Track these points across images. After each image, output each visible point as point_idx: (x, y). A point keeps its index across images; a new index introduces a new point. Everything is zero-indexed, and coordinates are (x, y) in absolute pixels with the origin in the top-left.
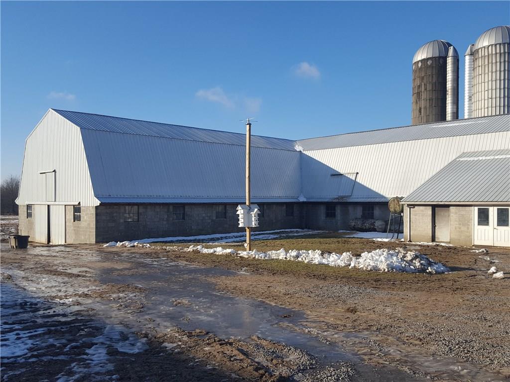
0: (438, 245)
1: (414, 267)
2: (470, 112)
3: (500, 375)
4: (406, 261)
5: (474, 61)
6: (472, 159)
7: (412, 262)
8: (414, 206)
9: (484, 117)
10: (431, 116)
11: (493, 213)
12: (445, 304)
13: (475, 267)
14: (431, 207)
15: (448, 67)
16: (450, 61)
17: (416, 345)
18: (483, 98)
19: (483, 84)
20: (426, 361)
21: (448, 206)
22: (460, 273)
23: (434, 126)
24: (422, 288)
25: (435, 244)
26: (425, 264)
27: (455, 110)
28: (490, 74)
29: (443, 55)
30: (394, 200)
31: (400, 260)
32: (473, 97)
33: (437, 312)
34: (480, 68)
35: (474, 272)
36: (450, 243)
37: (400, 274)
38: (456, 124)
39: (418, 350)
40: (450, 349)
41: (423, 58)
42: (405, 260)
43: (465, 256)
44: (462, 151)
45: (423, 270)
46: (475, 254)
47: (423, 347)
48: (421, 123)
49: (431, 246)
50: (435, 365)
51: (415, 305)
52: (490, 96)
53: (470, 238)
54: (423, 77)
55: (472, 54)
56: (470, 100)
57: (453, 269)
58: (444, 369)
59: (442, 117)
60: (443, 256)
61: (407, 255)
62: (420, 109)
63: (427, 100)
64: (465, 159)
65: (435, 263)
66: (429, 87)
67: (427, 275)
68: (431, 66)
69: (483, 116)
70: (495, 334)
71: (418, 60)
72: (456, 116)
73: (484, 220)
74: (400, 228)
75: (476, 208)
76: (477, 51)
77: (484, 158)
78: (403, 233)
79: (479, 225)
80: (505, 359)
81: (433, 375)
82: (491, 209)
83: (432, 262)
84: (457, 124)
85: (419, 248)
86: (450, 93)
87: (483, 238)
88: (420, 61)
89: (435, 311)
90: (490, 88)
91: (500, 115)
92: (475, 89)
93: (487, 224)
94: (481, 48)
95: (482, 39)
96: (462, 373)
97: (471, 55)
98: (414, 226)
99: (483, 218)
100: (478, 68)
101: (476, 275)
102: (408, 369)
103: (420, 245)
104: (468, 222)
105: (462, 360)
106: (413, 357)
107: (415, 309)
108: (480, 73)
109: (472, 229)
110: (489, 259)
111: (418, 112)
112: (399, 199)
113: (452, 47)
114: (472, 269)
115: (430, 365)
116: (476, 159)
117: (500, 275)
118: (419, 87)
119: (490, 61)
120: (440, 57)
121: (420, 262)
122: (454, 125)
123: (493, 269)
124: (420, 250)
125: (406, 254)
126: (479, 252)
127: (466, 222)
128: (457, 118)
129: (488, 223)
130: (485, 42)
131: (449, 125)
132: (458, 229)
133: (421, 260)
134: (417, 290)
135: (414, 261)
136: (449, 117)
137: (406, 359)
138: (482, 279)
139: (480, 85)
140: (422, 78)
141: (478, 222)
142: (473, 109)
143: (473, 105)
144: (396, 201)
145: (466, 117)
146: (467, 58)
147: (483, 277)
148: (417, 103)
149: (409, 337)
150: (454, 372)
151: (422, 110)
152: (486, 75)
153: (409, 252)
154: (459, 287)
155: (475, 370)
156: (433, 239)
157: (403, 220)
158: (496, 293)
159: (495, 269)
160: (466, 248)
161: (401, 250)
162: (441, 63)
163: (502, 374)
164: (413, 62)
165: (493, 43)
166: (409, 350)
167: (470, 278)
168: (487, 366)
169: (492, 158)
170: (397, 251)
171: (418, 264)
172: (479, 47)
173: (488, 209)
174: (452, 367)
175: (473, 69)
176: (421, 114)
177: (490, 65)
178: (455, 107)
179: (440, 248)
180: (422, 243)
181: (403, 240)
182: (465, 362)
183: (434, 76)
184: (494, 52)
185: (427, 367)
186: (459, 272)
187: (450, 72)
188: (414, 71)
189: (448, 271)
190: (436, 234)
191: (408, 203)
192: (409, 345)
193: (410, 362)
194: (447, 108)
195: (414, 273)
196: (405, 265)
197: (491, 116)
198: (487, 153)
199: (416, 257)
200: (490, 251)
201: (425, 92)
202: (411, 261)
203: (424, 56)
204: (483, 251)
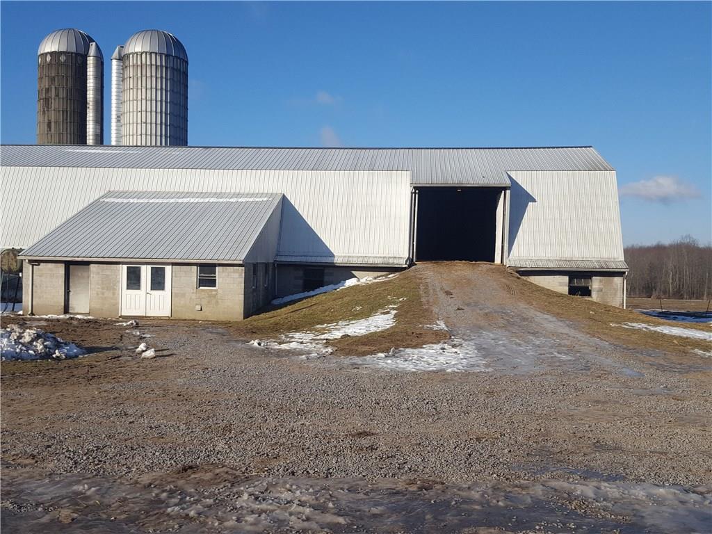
0: (72, 318)
1: (35, 352)
2: (119, 137)
3: (138, 485)
4: (23, 344)
5: (123, 68)
6: (120, 200)
7: (32, 345)
8: (39, 262)
9: (137, 146)
10: (65, 135)
11: (146, 273)
12: (73, 401)
13: (120, 345)
14: (63, 265)
15: (88, 70)
16: (91, 62)
17: (26, 466)
18: (135, 121)
19: (135, 102)
20: (39, 486)
21: (88, 263)
22: (101, 355)
23: (70, 150)
24: (43, 380)
25: (68, 316)
26: (52, 347)
27: (99, 131)
28: (144, 90)
29: (82, 51)
30: (8, 254)
31: (13, 343)
32: (122, 117)
33: (62, 412)
34: (131, 80)
35: (118, 353)
36: (89, 314)
37: (12, 363)
38: (99, 151)
39: (28, 472)
40: (76, 463)
41: (53, 50)
42: (21, 343)
43: (108, 331)
44: (107, 190)
45: (47, 355)
46: (122, 328)
47: (37, 466)
48: (50, 143)
49: (63, 319)
50: (52, 489)
51: (29, 407)
52: (144, 120)
53: (116, 306)
54: (54, 77)
55: (121, 59)
56: (118, 121)
57: (90, 350)
58: (64, 492)
59: (81, 139)
60: (78, 333)
61: (25, 334)
62: (49, 123)
63: (59, 111)
64: (112, 200)
65: (66, 344)
66: (62, 94)
67: (54, 362)
68: (65, 64)
69: (135, 144)
70: (136, 433)
71: (46, 51)
72: (100, 140)
73: (135, 282)
74: (18, 294)
75: (125, 267)
76: (128, 56)
77: (136, 201)
78: (22, 302)
79: (127, 289)
80: (146, 463)
81: (47, 505)
82: (143, 268)
83: (62, 343)
84: (101, 152)
85: (44, 323)
86: (91, 107)
87: (133, 306)
88: (48, 53)
89: (58, 412)
90: (144, 108)
91: (156, 146)
92: (126, 107)
93: (139, 288)
94: (133, 54)
95: (134, 41)
96: (89, 493)
97: (119, 59)
98: (39, 291)
99: (134, 280)
100: (128, 79)
101: (120, 356)
102: (11, 503)
103: (46, 320)
104: (115, 285)
105: (89, 476)
106: (20, 484)
107: (30, 413)
108: (131, 87)
109: (119, 294)
110: (138, 333)
111: (46, 128)
112: (15, 252)
113: (94, 44)
114: (116, 349)
115: (44, 491)
116: (125, 201)
117: (150, 353)
118: (48, 90)
119: (144, 73)
120: (77, 54)
121: (43, 343)
122: (97, 151)
123: (142, 346)
124: (47, 326)
125: (23, 333)
126: (127, 325)
127: (111, 286)
128: (102, 143)
129: (140, 286)
130: (137, 46)
131: (90, 151)
132: (100, 295)
133: (45, 340)
134: (35, 385)
135: (34, 343)
136: (90, 139)
137: (9, 488)
138: (129, 361)
139: (131, 102)
140: (53, 79)
141: (128, 285)
142: (122, 134)
143: (122, 129)
144: (11, 254)
145: (113, 143)
146: (114, 62)
147: (130, 358)
148: (44, 112)
149: (17, 455)
150: (77, 493)
151: (53, 124)
152: (139, 91)
153: (28, 330)
154: (96, 374)
155: (107, 485)
156: (66, 310)
157: (22, 284)
158: (144, 378)
159: (145, 346)
160: (111, 321)
161: (16, 327)
162: (79, 62)
163: (140, 484)
164: (39, 53)
165: (148, 50)
166: (15, 474)
167: (113, 360)
168: (122, 476)
169: (146, 201)
170: (9, 330)
171: (40, 347)
172: (130, 52)
173: (140, 267)
174: (75, 488)
175: (122, 79)
176: (50, 130)
177: (144, 78)
178: (99, 127)
179: (75, 323)
180: (49, 316)
181: (21, 313)
182: (94, 476)
183: (70, 79)
184: (148, 63)
185: (39, 495)
186: (98, 354)
187: (91, 77)
188: (42, 67)
189: (84, 354)
190: (70, 302)
191: (30, 258)
192: (15, 468)
193: (16, 493)
194: (88, 126)
195: (34, 360)
196: (21, 350)
197: (146, 146)
198: (139, 195)
199: (38, 337)
200: (141, 323)
201: (57, 100)
202: (31, 342)
203: (55, 48)
204: (132, 324)
